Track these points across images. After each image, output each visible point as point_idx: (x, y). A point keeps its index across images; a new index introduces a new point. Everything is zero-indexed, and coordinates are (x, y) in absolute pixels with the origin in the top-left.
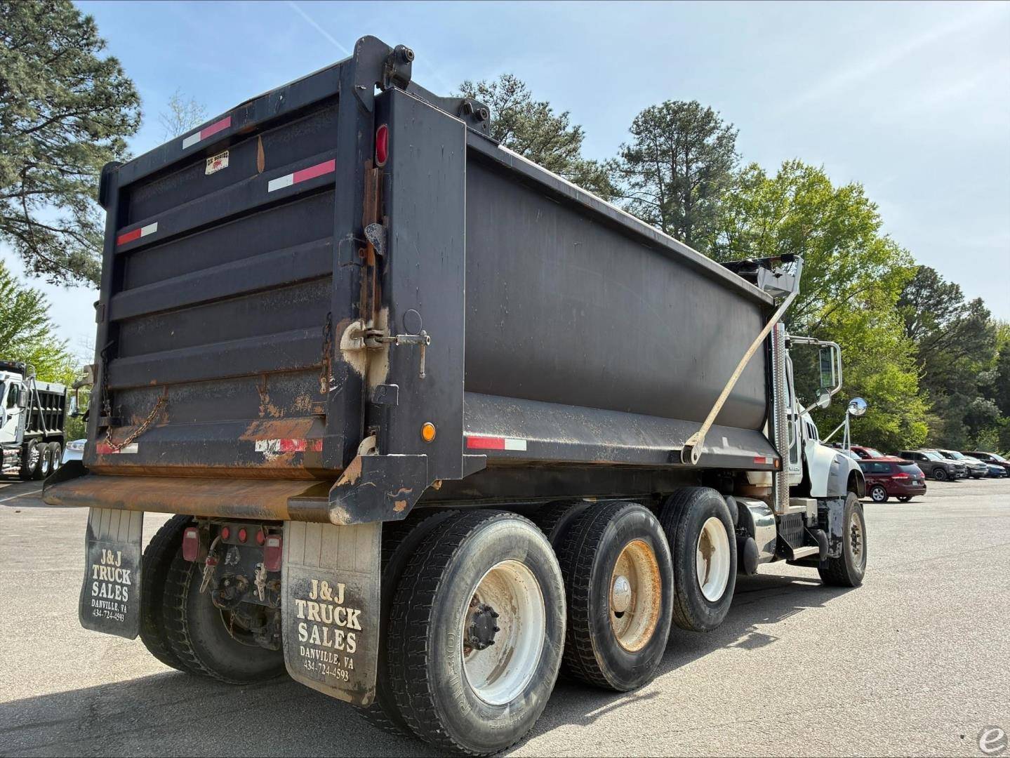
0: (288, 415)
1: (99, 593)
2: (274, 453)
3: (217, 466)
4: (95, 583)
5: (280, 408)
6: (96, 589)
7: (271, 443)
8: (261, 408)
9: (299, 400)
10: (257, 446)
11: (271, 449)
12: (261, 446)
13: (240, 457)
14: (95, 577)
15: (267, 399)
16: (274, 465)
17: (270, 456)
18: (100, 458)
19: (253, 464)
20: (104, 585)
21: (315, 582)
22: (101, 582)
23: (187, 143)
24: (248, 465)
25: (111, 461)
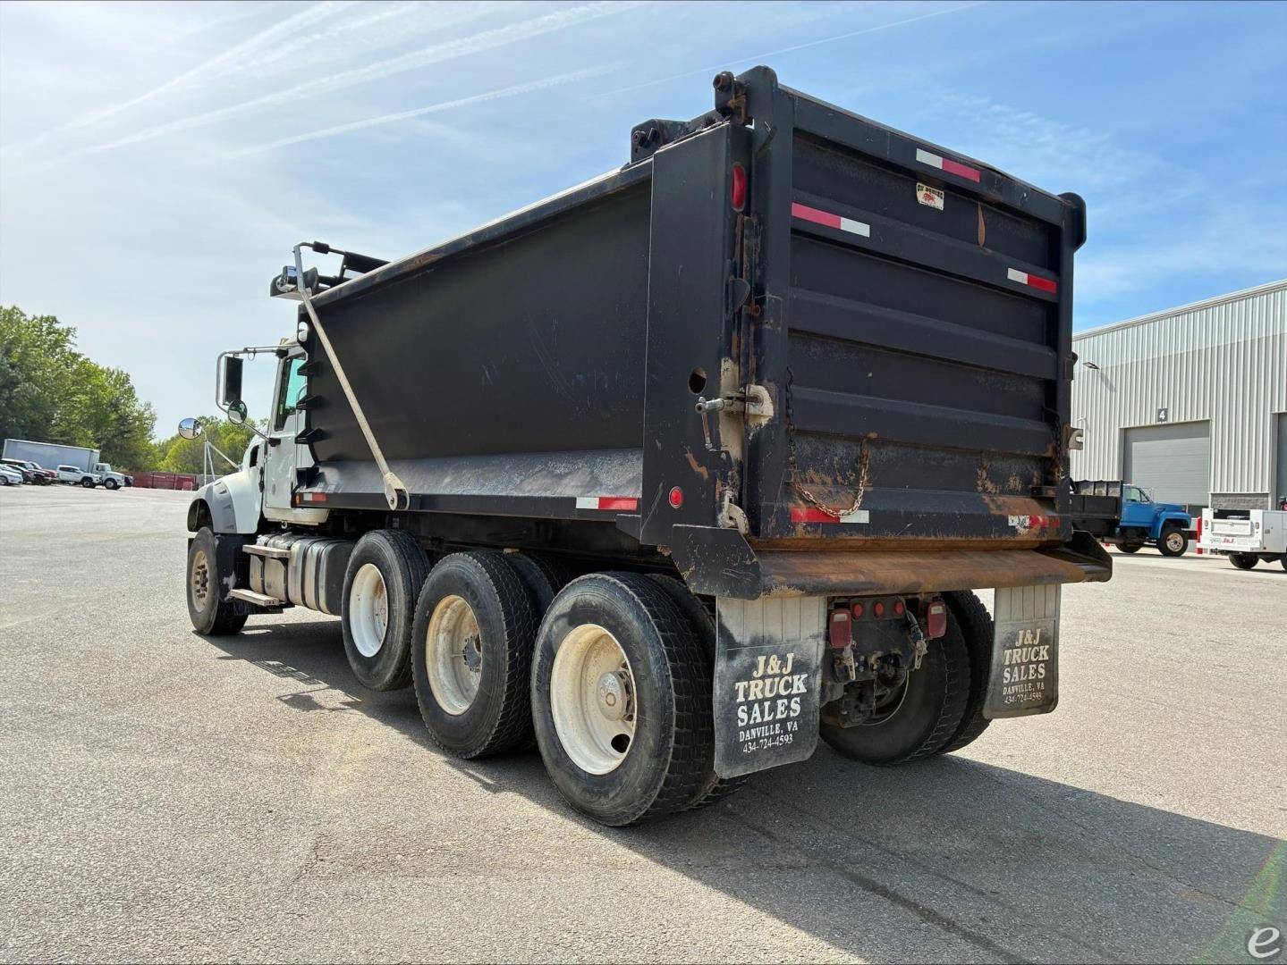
0: (1003, 493)
1: (749, 719)
2: (1025, 527)
3: (974, 539)
4: (742, 707)
5: (996, 484)
6: (744, 716)
7: (1022, 518)
8: (979, 482)
9: (1012, 479)
10: (1010, 521)
11: (1021, 524)
12: (1013, 521)
13: (996, 531)
14: (741, 699)
15: (984, 475)
16: (1025, 538)
17: (1021, 530)
18: (800, 528)
19: (1007, 537)
20: (756, 706)
21: (1021, 632)
22: (750, 705)
23: (922, 156)
24: (1003, 538)
25: (823, 533)
